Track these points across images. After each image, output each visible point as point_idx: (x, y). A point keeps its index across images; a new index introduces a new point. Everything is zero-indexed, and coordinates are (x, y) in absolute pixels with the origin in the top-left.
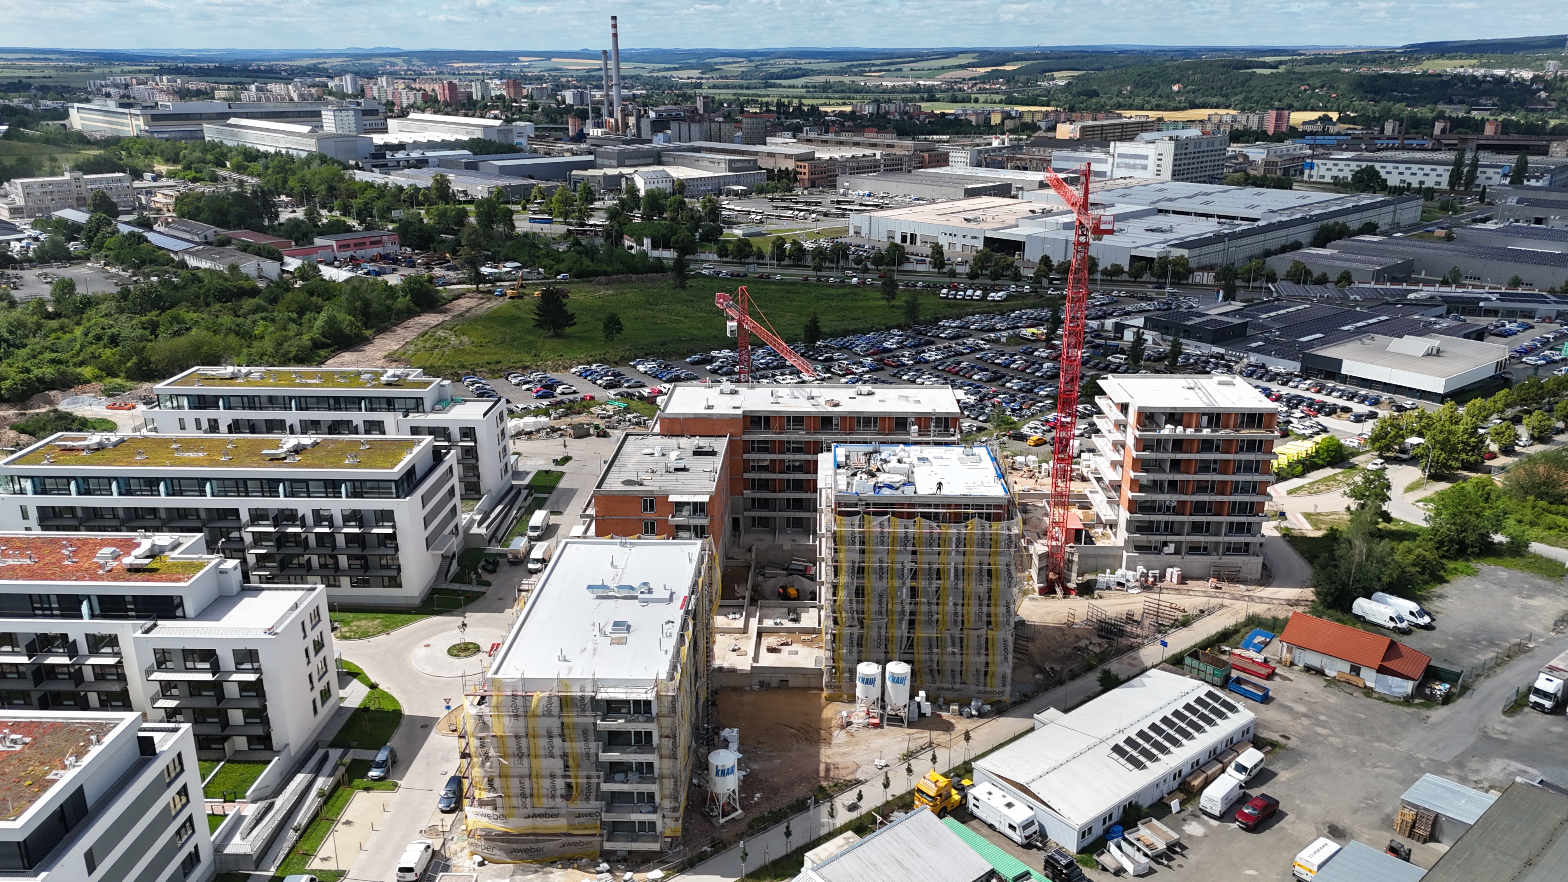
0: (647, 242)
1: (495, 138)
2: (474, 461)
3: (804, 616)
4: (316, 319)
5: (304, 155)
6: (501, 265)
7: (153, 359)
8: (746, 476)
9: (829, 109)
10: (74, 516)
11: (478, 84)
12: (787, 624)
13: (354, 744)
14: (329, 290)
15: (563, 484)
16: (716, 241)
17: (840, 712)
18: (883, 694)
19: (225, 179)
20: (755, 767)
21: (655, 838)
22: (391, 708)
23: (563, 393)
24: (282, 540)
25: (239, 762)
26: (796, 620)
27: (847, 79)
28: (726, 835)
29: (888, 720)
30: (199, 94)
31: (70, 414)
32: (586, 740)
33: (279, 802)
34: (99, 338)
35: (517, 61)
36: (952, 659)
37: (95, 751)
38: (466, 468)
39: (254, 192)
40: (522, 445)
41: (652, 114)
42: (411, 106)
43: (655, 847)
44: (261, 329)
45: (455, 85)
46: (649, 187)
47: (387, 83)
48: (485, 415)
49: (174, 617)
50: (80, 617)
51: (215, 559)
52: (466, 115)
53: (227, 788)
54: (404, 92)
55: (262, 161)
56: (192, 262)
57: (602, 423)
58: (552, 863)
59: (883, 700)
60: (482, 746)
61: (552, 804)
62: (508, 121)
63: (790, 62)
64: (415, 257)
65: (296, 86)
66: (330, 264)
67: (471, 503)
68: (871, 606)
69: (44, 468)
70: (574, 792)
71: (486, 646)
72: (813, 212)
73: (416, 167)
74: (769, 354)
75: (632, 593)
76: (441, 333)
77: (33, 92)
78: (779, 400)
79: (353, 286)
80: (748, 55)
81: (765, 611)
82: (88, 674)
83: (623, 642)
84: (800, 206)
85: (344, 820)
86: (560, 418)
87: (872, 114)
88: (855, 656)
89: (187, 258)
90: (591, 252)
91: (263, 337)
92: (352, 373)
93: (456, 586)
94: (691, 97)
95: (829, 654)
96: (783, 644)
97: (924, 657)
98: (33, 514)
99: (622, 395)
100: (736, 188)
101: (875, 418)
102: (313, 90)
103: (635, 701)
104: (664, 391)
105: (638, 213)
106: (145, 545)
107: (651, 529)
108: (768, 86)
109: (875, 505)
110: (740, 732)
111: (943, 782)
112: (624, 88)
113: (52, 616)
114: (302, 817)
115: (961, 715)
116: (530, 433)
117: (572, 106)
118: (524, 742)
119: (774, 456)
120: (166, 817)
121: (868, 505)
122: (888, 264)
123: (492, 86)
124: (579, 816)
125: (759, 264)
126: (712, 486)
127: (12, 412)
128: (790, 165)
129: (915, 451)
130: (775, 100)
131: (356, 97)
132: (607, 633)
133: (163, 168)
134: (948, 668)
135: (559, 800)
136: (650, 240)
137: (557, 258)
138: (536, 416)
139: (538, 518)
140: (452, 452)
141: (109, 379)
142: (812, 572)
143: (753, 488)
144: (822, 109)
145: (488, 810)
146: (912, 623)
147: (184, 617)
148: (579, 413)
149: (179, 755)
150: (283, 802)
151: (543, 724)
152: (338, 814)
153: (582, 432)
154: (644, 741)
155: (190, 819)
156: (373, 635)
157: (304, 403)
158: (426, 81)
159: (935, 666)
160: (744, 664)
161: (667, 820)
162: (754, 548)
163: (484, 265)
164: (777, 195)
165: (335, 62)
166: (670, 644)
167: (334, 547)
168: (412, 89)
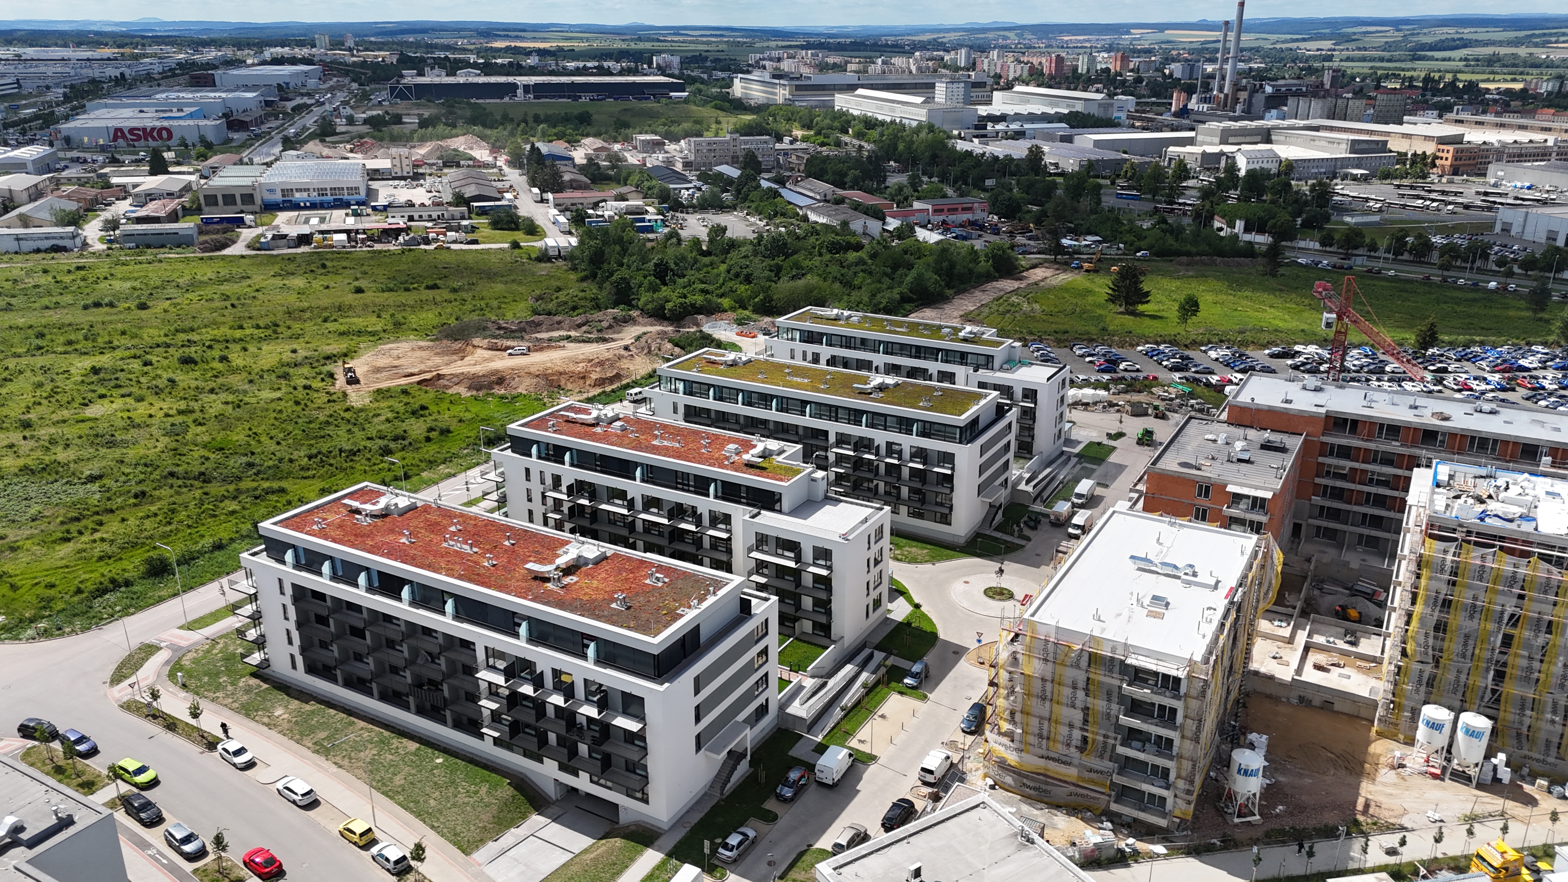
0: (1239, 225)
1: (1094, 111)
2: (1031, 422)
3: (1363, 642)
4: (906, 275)
5: (914, 124)
6: (1081, 239)
7: (775, 297)
8: (1318, 480)
9: (1492, 86)
10: (709, 417)
11: (1086, 57)
12: (1341, 644)
13: (895, 652)
14: (920, 249)
15: (1113, 458)
16: (1321, 228)
17: (1393, 751)
18: (1450, 746)
19: (846, 144)
20: (1281, 779)
21: (1164, 815)
22: (929, 630)
23: (1126, 370)
24: (858, 463)
25: (804, 642)
26: (1353, 644)
27: (1522, 52)
28: (1238, 835)
29: (1452, 774)
30: (835, 67)
31: (710, 336)
32: (1109, 700)
33: (831, 683)
34: (737, 275)
35: (1128, 33)
36: (1549, 727)
37: (711, 600)
38: (1022, 428)
39: (869, 157)
40: (1077, 415)
41: (1269, 89)
42: (1016, 79)
43: (1163, 823)
44: (860, 280)
45: (1063, 58)
46: (1252, 167)
47: (998, 56)
48: (1048, 379)
49: (772, 510)
50: (708, 495)
51: (809, 468)
52: (1068, 89)
53: (794, 659)
54: (1012, 65)
55: (879, 129)
56: (813, 217)
57: (1162, 405)
58: (1058, 807)
59: (1449, 751)
60: (1011, 680)
61: (1066, 752)
62: (1111, 95)
63: (1450, 32)
64: (1000, 225)
65: (916, 60)
66: (924, 227)
67: (1022, 461)
68: (1453, 645)
69: (693, 375)
70: (1089, 747)
71: (1019, 595)
72: (1450, 203)
73: (1013, 139)
74: (1366, 356)
75: (1175, 572)
76: (1014, 299)
77: (708, 64)
78: (1373, 405)
79: (942, 249)
80: (1397, 23)
81: (1318, 626)
82: (706, 543)
83: (1162, 616)
84: (1434, 196)
85: (880, 713)
86: (1119, 394)
87: (1550, 93)
88: (1422, 696)
89: (809, 213)
90: (1176, 232)
91: (860, 288)
92: (934, 326)
93: (999, 535)
94: (1317, 70)
95: (1390, 687)
96: (1333, 665)
97: (1510, 717)
98: (681, 410)
99: (1187, 379)
100: (1355, 171)
101: (1495, 441)
102: (930, 63)
103: (1164, 675)
104: (1235, 380)
105: (1234, 194)
106: (760, 447)
107: (1202, 516)
108: (1415, 58)
109: (1478, 534)
110: (1269, 739)
111: (1512, 855)
112: (1240, 61)
113: (688, 491)
114: (848, 700)
115: (1550, 792)
116: (1087, 404)
117: (1180, 80)
118: (1049, 686)
119: (1356, 465)
120: (749, 670)
121: (1469, 533)
122: (1542, 270)
123: (1099, 59)
124: (1090, 770)
125: (1369, 257)
126: (1279, 485)
127: (670, 328)
128: (1430, 149)
129: (1543, 484)
130: (1423, 75)
131: (968, 70)
132: (1145, 604)
133: (798, 133)
134: (1542, 736)
135: (1073, 749)
136: (1243, 223)
137: (1140, 234)
138: (1095, 389)
139: (1084, 486)
140: (1014, 409)
141: (740, 311)
142: (1382, 598)
143: (1324, 495)
144: (1482, 85)
145: (1005, 740)
146: (1500, 676)
147: (780, 511)
148: (1139, 392)
149: (767, 620)
150: (835, 682)
151: (1069, 674)
152: (876, 707)
153: (1140, 411)
154: (1167, 716)
155: (766, 675)
156: (921, 563)
157: (890, 348)
158: (1035, 54)
159: (1525, 730)
160: (1285, 674)
161: (1178, 800)
162: (1314, 559)
163: (1065, 237)
164: (1406, 182)
165: (953, 36)
166: (1210, 629)
167: (899, 478)
168: (1020, 62)
